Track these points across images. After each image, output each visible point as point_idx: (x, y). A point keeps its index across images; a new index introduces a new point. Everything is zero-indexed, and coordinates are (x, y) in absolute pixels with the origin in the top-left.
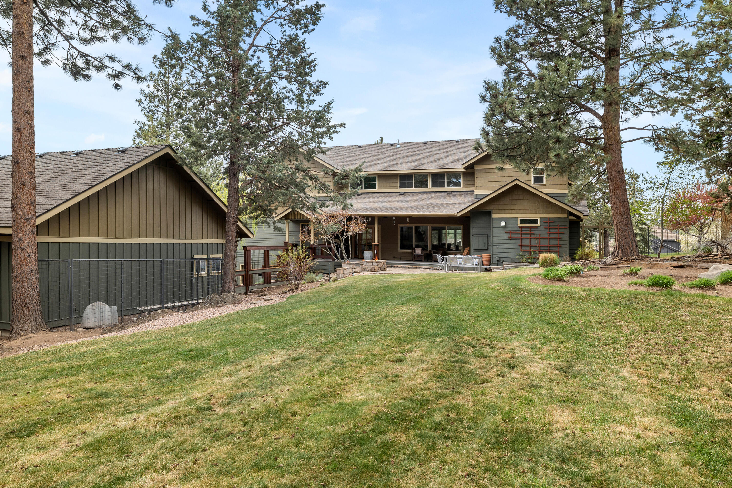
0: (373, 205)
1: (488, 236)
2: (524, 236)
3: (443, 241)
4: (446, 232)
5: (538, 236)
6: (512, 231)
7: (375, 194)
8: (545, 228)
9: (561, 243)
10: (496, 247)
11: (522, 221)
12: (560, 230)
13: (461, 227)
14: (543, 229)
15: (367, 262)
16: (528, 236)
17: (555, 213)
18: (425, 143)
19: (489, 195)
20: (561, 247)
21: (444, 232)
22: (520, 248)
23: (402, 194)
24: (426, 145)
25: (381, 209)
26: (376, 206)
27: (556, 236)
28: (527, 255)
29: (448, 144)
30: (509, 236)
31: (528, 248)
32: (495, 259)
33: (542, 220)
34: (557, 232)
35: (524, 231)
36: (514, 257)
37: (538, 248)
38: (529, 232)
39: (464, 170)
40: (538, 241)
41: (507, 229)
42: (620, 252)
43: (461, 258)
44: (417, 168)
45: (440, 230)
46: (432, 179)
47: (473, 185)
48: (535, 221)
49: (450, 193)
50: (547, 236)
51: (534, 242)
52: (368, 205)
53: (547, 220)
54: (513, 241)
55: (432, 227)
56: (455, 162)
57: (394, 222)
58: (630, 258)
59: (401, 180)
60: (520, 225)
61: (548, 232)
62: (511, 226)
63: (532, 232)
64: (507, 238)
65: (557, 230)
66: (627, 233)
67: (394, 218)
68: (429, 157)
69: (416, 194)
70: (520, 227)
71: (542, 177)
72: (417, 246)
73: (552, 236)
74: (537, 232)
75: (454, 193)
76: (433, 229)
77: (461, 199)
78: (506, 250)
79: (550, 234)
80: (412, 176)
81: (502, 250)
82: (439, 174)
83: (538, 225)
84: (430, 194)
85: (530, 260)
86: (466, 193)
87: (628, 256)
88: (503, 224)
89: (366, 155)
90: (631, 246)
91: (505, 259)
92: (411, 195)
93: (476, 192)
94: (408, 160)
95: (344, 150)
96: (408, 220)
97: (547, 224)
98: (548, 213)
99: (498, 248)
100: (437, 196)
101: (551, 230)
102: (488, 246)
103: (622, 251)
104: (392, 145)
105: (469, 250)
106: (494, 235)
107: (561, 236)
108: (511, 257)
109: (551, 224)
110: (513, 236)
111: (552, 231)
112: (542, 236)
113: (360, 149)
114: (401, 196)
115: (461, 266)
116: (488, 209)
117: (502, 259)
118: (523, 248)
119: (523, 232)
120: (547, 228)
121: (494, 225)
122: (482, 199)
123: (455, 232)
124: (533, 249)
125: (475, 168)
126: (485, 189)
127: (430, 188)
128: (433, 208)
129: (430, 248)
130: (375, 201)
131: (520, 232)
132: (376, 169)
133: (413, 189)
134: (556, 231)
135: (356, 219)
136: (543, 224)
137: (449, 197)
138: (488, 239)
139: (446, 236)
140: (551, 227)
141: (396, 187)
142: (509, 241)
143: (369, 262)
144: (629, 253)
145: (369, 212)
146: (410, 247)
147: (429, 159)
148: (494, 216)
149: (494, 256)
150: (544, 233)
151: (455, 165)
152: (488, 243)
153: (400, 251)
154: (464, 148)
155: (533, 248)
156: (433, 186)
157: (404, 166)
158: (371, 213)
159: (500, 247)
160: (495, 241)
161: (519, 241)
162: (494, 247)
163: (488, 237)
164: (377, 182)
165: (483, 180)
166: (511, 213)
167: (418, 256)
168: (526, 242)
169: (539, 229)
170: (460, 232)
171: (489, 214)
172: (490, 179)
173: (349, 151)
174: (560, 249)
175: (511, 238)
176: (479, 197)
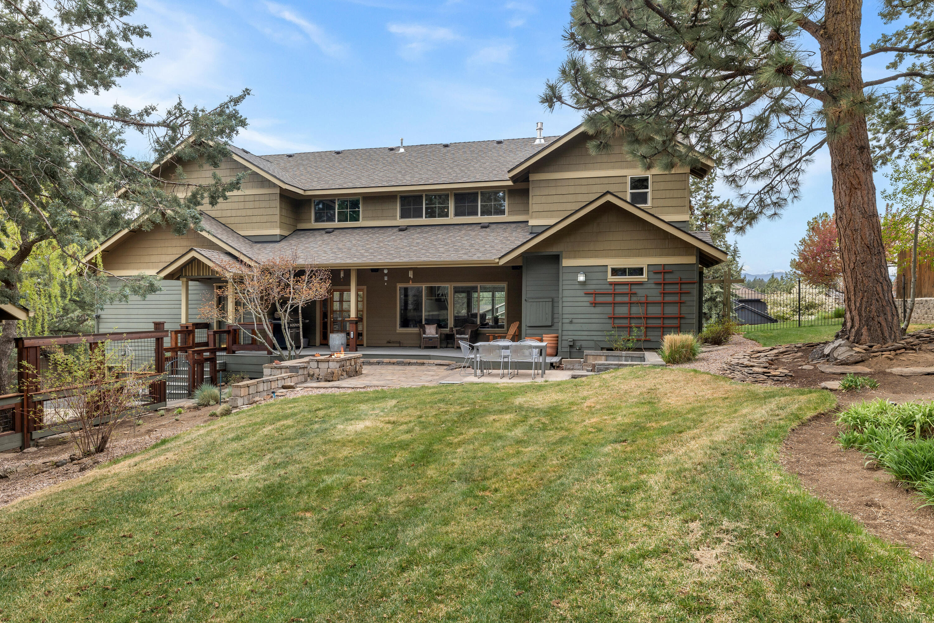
0: (349, 249)
1: (552, 301)
2: (618, 299)
3: (474, 311)
4: (479, 296)
5: (643, 300)
6: (597, 291)
7: (357, 231)
8: (657, 284)
9: (684, 310)
10: (568, 321)
11: (615, 272)
12: (683, 286)
13: (504, 285)
14: (653, 286)
15: (318, 361)
16: (626, 299)
17: (674, 255)
18: (446, 146)
19: (551, 227)
20: (683, 318)
21: (475, 295)
22: (611, 321)
23: (402, 229)
24: (448, 149)
25: (362, 254)
26: (353, 251)
27: (676, 298)
28: (624, 335)
29: (484, 146)
30: (591, 299)
31: (625, 322)
32: (566, 344)
33: (651, 268)
34: (678, 291)
35: (619, 289)
36: (600, 338)
37: (643, 321)
38: (627, 291)
39: (510, 183)
40: (644, 308)
41: (588, 287)
42: (864, 331)
43: (507, 348)
44: (431, 181)
45: (469, 292)
46: (456, 202)
47: (526, 211)
48: (639, 271)
49: (485, 226)
50: (659, 299)
51: (636, 310)
52: (340, 249)
53: (660, 268)
54: (598, 309)
55: (455, 288)
56: (495, 172)
57: (386, 278)
58: (890, 344)
59: (402, 205)
60: (611, 278)
61: (662, 291)
62: (595, 282)
63: (633, 291)
64: (588, 304)
65: (678, 286)
66: (879, 289)
67: (386, 271)
68: (451, 166)
69: (428, 229)
70: (611, 284)
71: (646, 193)
72: (429, 322)
73: (668, 299)
74: (641, 292)
75: (494, 226)
76: (457, 290)
77: (506, 234)
78: (585, 327)
79: (664, 294)
80: (421, 197)
81: (577, 327)
82: (469, 194)
83: (644, 278)
84: (451, 228)
85: (630, 345)
86: (514, 225)
87: (885, 341)
88: (581, 278)
89: (345, 165)
90: (890, 318)
91: (584, 344)
92: (419, 230)
93: (532, 222)
94: (416, 170)
95: (311, 158)
96: (411, 274)
97: (660, 276)
98: (661, 255)
99: (571, 322)
100: (463, 232)
101: (666, 287)
102: (553, 318)
103: (869, 330)
104: (392, 149)
105: (520, 328)
106: (564, 299)
107: (684, 298)
108: (595, 338)
109: (667, 276)
110: (600, 299)
111: (669, 288)
112: (650, 299)
113: (337, 156)
114: (401, 233)
115: (506, 360)
116: (553, 250)
117: (578, 344)
118: (617, 321)
119: (617, 291)
120: (660, 284)
121: (565, 279)
122: (539, 234)
123: (493, 296)
124: (634, 323)
125: (530, 179)
126: (547, 217)
127: (452, 219)
128: (457, 250)
129: (451, 323)
130: (354, 242)
131: (611, 291)
132: (358, 185)
133: (424, 220)
134: (676, 289)
135: (313, 273)
136: (652, 275)
137: (483, 232)
138: (553, 307)
139: (478, 301)
140: (667, 281)
141: (394, 218)
142: (593, 310)
143: (322, 361)
144: (887, 334)
145: (338, 261)
146: (418, 323)
147: (452, 168)
148: (566, 263)
149: (564, 338)
150: (654, 294)
151: (495, 175)
152: (553, 314)
153: (400, 330)
154: (510, 151)
155: (633, 321)
156: (457, 214)
157: (408, 179)
158: (343, 262)
159: (574, 321)
160: (566, 310)
161: (609, 310)
162: (565, 321)
163: (554, 302)
164: (361, 210)
165: (544, 200)
166: (596, 257)
167: (430, 339)
168: (622, 310)
169: (645, 286)
170: (501, 296)
171: (556, 259)
172: (556, 199)
173: (318, 159)
174: (683, 321)
175: (595, 304)
176: (536, 232)
